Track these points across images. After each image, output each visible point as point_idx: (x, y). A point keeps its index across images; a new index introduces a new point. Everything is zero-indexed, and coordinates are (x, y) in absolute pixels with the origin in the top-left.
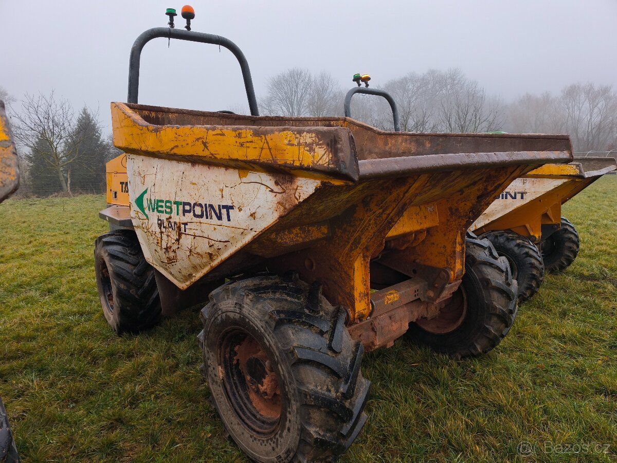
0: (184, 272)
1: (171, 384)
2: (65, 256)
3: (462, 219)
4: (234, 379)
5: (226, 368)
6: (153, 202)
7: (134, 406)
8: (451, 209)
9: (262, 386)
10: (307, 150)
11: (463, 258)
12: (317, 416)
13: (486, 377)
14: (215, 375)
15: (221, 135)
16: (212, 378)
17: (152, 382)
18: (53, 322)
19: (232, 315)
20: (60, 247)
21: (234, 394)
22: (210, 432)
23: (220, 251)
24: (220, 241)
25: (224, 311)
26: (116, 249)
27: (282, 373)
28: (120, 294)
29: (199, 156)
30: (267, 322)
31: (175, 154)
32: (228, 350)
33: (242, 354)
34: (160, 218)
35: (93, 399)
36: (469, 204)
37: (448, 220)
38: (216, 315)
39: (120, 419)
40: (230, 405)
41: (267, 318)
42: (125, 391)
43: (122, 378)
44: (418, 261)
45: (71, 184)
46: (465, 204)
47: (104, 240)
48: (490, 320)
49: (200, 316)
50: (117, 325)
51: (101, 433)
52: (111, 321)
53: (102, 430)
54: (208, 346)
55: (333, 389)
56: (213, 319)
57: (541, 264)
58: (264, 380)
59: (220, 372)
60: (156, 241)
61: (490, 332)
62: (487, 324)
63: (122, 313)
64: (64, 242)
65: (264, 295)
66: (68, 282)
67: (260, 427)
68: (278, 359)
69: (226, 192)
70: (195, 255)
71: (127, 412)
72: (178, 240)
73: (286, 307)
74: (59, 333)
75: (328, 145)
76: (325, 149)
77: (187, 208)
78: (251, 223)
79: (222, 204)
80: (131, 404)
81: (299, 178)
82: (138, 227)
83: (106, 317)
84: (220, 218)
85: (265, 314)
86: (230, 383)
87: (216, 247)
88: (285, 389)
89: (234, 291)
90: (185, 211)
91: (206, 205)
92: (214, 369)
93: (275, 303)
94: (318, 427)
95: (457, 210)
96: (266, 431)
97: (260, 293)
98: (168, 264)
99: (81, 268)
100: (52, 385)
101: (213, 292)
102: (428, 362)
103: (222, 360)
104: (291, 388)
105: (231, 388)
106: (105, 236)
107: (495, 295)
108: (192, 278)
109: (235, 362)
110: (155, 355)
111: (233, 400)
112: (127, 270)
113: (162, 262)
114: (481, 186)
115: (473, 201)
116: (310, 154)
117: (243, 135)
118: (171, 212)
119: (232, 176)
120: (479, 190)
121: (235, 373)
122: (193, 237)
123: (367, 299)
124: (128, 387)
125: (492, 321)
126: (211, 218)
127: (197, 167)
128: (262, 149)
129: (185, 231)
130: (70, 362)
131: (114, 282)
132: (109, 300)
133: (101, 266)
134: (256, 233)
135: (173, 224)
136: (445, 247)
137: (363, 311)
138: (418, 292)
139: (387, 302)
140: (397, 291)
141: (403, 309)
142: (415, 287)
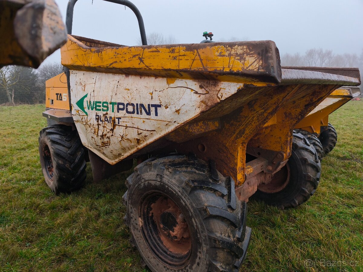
0: (115, 153)
1: (98, 228)
2: (14, 142)
3: (294, 120)
4: (149, 227)
5: (144, 219)
6: (92, 104)
7: (73, 244)
8: (285, 113)
9: (173, 232)
10: (238, 59)
11: (291, 145)
12: (221, 255)
13: (303, 221)
14: (136, 224)
15: (156, 51)
16: (134, 226)
17: (84, 227)
18: (10, 186)
19: (153, 183)
20: (10, 137)
21: (150, 237)
22: (131, 262)
23: (147, 138)
24: (147, 131)
25: (146, 180)
26: (56, 137)
27: (195, 224)
28: (59, 167)
29: (135, 68)
30: (183, 188)
31: (114, 68)
32: (146, 206)
33: (155, 209)
34: (97, 114)
35: (42, 239)
36: (299, 110)
37: (283, 121)
38: (140, 183)
39: (65, 255)
40: (147, 245)
41: (183, 185)
42: (66, 234)
43: (62, 225)
44: (261, 147)
45: (14, 98)
46: (296, 110)
47: (47, 131)
48: (306, 184)
49: (126, 183)
50: (56, 188)
51: (52, 265)
52: (51, 185)
53: (53, 263)
54: (132, 204)
55: (231, 235)
56: (137, 185)
57: (322, 150)
58: (174, 228)
59: (140, 222)
60: (93, 131)
61: (305, 192)
62: (303, 187)
63: (60, 180)
64: (12, 134)
65: (179, 169)
66: (18, 159)
67: (172, 261)
68: (192, 215)
69: (155, 95)
70: (126, 141)
71: (69, 249)
72: (112, 130)
73: (196, 177)
74: (15, 193)
75: (259, 54)
76: (255, 58)
77: (121, 107)
78: (176, 117)
79: (151, 104)
80: (71, 243)
81: (222, 82)
82: (77, 121)
83: (47, 182)
84: (148, 113)
85: (181, 182)
86: (147, 229)
87: (143, 135)
88: (197, 236)
89: (155, 166)
90: (119, 109)
91: (137, 104)
92: (135, 219)
93: (188, 175)
94: (221, 263)
95: (290, 114)
96: (177, 263)
97: (177, 168)
98: (102, 146)
99: (25, 150)
100: (12, 230)
101: (138, 167)
102: (264, 212)
103: (142, 213)
104: (202, 236)
105: (148, 233)
106: (47, 129)
107: (310, 169)
108: (120, 157)
109: (150, 215)
110: (84, 209)
111: (149, 241)
112: (64, 151)
113: (97, 145)
114: (308, 99)
115: (302, 108)
116: (241, 62)
117: (177, 51)
118: (108, 110)
119: (161, 83)
120: (306, 101)
121: (150, 222)
122: (125, 128)
123: (242, 172)
124: (68, 231)
125: (307, 185)
126: (141, 113)
127: (130, 77)
128: (194, 60)
129: (119, 123)
130: (25, 213)
131: (54, 159)
132: (49, 171)
133: (44, 149)
134: (179, 124)
135: (109, 119)
136: (280, 138)
137: (240, 180)
138: (263, 167)
139: (247, 173)
140: (252, 166)
141: (255, 178)
142: (261, 163)
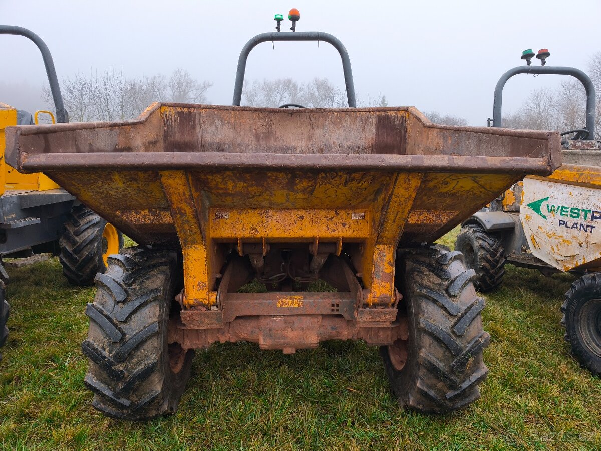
3: (376, 234)
37: (372, 232)
46: (378, 216)
55: (107, 349)
95: (375, 221)
115: (380, 213)
123: (207, 290)
136: (369, 264)
137: (202, 300)
138: (338, 308)
139: (281, 305)
140: (304, 298)
141: (312, 320)
142: (333, 300)
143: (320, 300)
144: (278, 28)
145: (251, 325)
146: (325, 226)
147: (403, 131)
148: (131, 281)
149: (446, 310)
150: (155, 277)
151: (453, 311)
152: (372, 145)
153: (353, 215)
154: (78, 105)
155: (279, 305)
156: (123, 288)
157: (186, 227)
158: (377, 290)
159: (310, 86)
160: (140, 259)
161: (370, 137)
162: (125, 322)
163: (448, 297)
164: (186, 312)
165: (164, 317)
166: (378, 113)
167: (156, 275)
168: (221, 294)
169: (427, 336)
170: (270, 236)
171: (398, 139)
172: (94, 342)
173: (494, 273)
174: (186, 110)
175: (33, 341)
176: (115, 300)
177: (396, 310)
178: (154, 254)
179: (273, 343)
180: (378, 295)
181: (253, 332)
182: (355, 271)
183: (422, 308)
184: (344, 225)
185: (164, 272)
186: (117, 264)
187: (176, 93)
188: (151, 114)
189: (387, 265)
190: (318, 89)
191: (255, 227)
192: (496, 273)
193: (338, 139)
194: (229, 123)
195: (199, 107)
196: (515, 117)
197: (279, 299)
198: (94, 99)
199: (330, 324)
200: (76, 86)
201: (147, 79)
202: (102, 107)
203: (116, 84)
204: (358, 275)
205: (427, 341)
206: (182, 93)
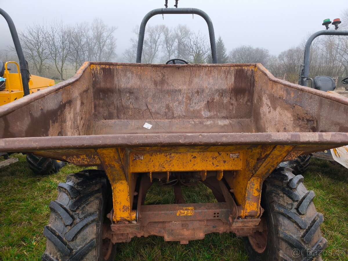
3: (250, 173)
11: (259, 203)
46: (252, 161)
114: (259, 151)
123: (129, 211)
137: (126, 218)
138: (218, 215)
139: (180, 215)
140: (195, 209)
141: (200, 223)
142: (215, 210)
143: (206, 210)
144: (166, 5)
145: (159, 226)
146: (211, 163)
147: (252, 79)
148: (75, 209)
149: (297, 224)
150: (93, 202)
151: (303, 226)
152: (232, 89)
153: (231, 155)
154: (36, 42)
155: (178, 215)
156: (70, 214)
157: (114, 173)
158: (248, 208)
159: (176, 29)
160: (81, 188)
161: (231, 84)
162: (73, 240)
163: (298, 215)
164: (115, 225)
165: (99, 232)
166: (236, 68)
167: (93, 201)
168: (139, 213)
169: (284, 242)
170: (173, 170)
171: (249, 84)
172: (51, 254)
173: (303, 164)
174: (107, 67)
175: (11, 223)
176: (64, 224)
177: (259, 219)
178: (91, 183)
179: (174, 238)
180: (248, 211)
181: (160, 232)
182: (229, 188)
183: (280, 222)
184: (225, 162)
185: (99, 197)
186: (65, 192)
187: (95, 34)
188: (84, 72)
189: (255, 191)
190: (181, 31)
191: (162, 165)
192: (304, 164)
193: (209, 84)
194: (137, 75)
195: (116, 64)
196: (297, 48)
197: (178, 210)
198: (46, 38)
199: (212, 224)
200: (34, 30)
201: (77, 25)
202: (51, 43)
203: (59, 29)
204: (231, 191)
205: (284, 245)
206: (99, 33)
